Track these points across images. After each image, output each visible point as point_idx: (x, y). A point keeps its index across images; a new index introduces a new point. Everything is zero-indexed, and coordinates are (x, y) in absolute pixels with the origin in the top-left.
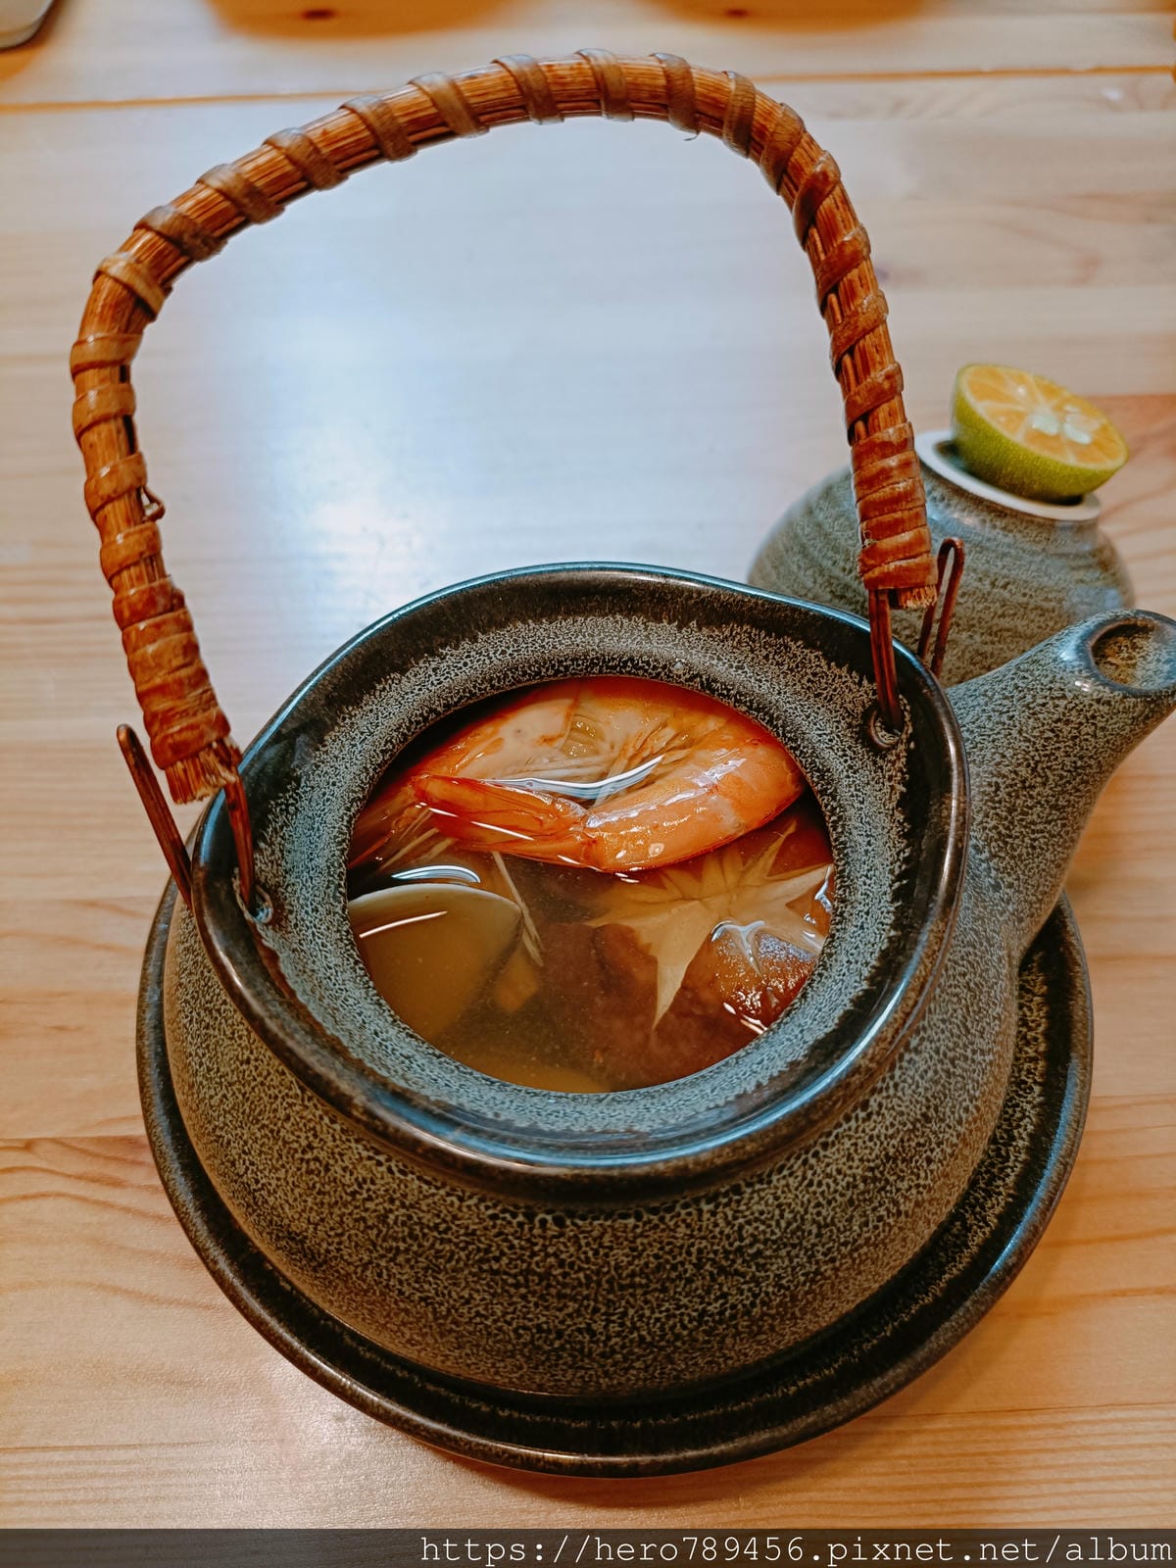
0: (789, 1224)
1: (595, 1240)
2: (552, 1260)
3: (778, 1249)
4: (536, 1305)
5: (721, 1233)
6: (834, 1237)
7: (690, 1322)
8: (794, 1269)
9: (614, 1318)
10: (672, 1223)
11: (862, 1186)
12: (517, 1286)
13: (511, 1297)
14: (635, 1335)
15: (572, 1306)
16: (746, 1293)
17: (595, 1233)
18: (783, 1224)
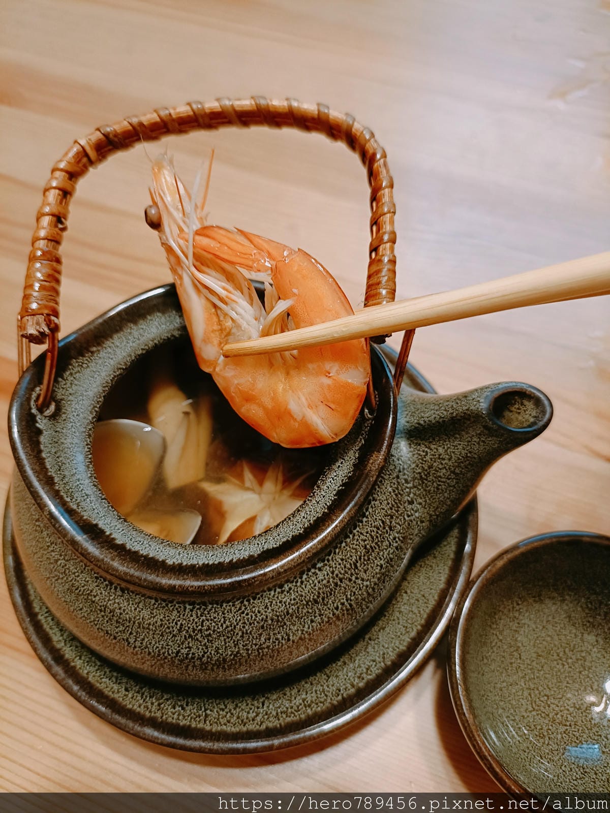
0: (227, 627)
1: (136, 604)
2: (116, 605)
3: (220, 636)
4: (107, 622)
5: (193, 620)
6: (250, 640)
7: (172, 653)
8: (226, 647)
9: (139, 639)
10: (171, 608)
11: (270, 622)
12: (101, 611)
13: (98, 614)
14: (147, 650)
15: (121, 628)
16: (200, 650)
17: (137, 601)
18: (224, 626)
